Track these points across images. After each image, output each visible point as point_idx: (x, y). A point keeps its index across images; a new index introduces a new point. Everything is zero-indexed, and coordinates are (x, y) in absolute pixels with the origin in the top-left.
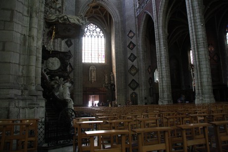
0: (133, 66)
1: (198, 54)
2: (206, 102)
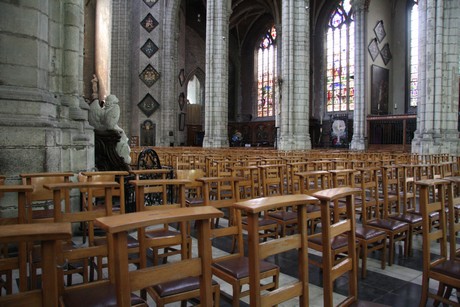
0: (149, 65)
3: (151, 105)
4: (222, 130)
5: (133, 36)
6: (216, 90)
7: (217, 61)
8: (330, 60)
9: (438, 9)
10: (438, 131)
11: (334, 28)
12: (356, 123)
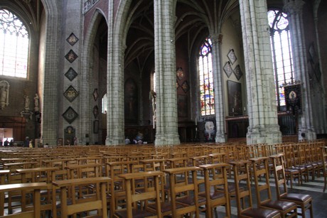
0: (71, 86)
1: (163, 80)
2: (169, 143)
3: (72, 115)
4: (119, 132)
5: (60, 66)
6: (115, 103)
7: (115, 82)
8: (201, 78)
9: (254, 37)
10: (263, 126)
11: (203, 56)
12: (218, 123)
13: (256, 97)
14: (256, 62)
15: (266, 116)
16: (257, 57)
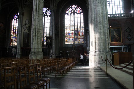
8: (12, 29)
10: (36, 52)
11: (14, 20)
12: (18, 49)
13: (34, 40)
14: (36, 26)
15: (38, 48)
16: (37, 24)
